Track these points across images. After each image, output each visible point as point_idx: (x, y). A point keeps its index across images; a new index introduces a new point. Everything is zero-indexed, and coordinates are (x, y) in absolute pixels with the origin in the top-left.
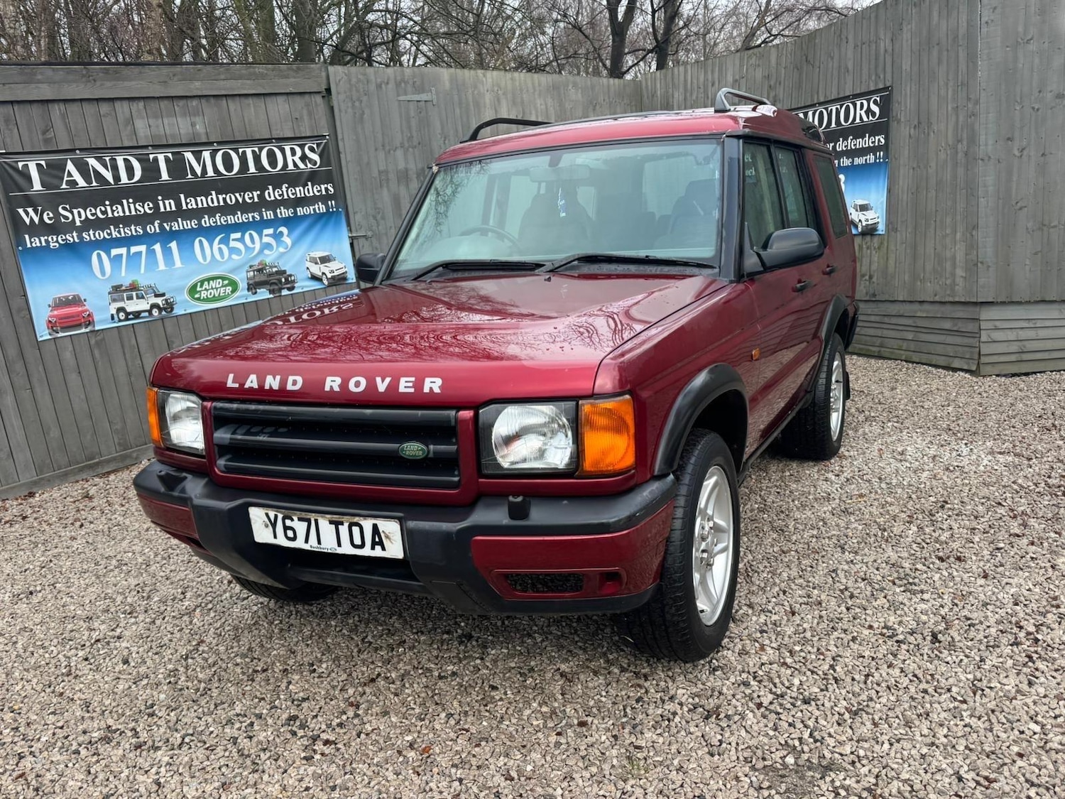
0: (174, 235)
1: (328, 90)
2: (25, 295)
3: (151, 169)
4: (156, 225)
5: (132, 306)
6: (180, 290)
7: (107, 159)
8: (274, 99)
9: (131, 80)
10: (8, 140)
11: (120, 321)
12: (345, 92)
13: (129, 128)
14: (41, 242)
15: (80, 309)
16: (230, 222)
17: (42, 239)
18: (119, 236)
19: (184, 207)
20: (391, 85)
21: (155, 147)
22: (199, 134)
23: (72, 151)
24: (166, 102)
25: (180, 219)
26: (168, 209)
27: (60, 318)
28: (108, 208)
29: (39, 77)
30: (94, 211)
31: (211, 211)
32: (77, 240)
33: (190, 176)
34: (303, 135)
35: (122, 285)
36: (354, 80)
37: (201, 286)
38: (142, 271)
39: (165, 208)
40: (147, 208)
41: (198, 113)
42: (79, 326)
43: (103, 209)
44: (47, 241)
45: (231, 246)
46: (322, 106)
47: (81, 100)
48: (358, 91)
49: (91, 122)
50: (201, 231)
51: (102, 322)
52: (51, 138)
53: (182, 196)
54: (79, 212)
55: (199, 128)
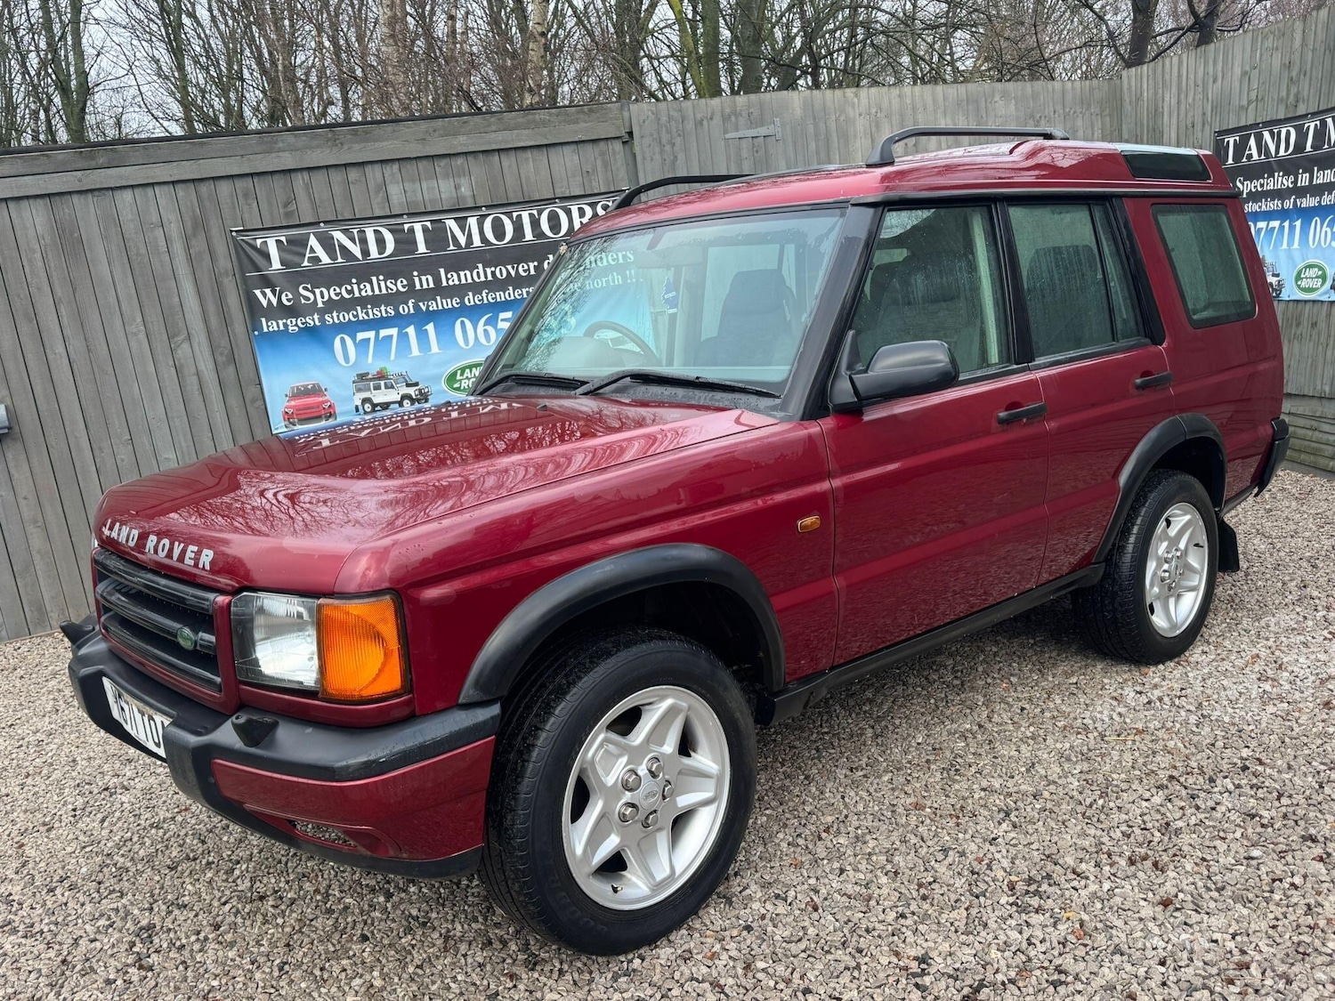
0: (431, 316)
1: (630, 134)
2: (260, 384)
3: (405, 241)
4: (410, 304)
5: (380, 397)
6: (437, 378)
7: (355, 231)
8: (559, 149)
9: (384, 141)
10: (246, 216)
11: (366, 413)
12: (652, 135)
13: (381, 195)
14: (278, 326)
15: (321, 399)
16: (499, 300)
17: (281, 322)
18: (366, 318)
19: (444, 284)
20: (717, 120)
21: (410, 215)
22: (464, 198)
23: (316, 224)
24: (425, 162)
25: (438, 298)
26: (425, 286)
27: (298, 408)
28: (355, 287)
29: (281, 145)
30: (338, 290)
31: (476, 288)
32: (317, 323)
33: (452, 247)
34: (596, 191)
35: (368, 374)
36: (664, 119)
37: (462, 374)
38: (393, 357)
39: (422, 286)
40: (401, 285)
41: (464, 172)
42: (319, 418)
43: (349, 288)
44: (285, 325)
45: (499, 327)
46: (622, 153)
47: (327, 167)
48: (669, 132)
49: (337, 190)
50: (464, 311)
51: (344, 413)
52: (293, 212)
53: (442, 271)
54: (322, 293)
55: (465, 190)
